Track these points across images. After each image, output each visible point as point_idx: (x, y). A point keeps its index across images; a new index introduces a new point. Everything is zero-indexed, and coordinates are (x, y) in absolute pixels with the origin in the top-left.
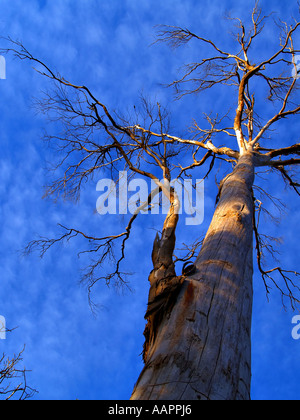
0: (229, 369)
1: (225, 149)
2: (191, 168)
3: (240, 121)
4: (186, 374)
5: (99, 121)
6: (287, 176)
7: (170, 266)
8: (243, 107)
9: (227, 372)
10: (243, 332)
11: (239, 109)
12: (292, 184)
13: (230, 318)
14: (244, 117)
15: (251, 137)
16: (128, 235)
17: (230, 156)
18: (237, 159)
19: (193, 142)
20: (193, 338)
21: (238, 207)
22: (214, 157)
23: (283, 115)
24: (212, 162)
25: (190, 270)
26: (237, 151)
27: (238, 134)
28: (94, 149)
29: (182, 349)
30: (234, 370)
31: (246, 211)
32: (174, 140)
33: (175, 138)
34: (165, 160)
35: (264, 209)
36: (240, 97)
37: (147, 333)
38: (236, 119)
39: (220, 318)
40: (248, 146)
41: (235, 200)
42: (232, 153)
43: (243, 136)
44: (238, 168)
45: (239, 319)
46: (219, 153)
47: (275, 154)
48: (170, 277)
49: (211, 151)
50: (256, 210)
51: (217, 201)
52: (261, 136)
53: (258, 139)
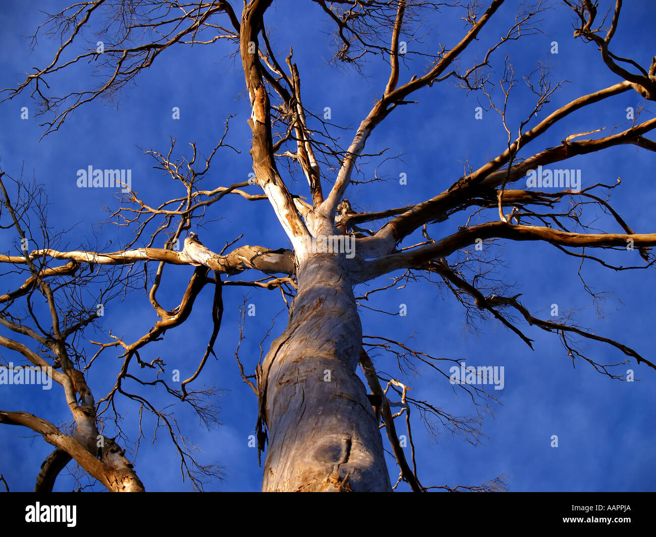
1: (245, 253)
2: (154, 337)
3: (270, 149)
6: (462, 284)
8: (267, 108)
11: (257, 115)
12: (484, 303)
14: (277, 136)
15: (318, 190)
17: (269, 271)
18: (291, 273)
19: (139, 253)
21: (330, 452)
22: (219, 285)
23: (398, 98)
24: (218, 304)
26: (286, 251)
27: (274, 194)
31: (361, 456)
32: (77, 264)
33: (79, 255)
34: (62, 344)
35: (418, 403)
36: (249, 78)
38: (256, 150)
40: (315, 223)
41: (317, 429)
42: (272, 259)
43: (290, 198)
44: (301, 308)
46: (231, 270)
49: (202, 269)
50: (396, 412)
51: (262, 439)
52: (348, 180)
53: (341, 190)
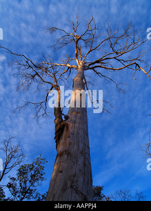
0: (82, 151)
4: (69, 157)
5: (30, 66)
6: (95, 71)
7: (60, 117)
9: (82, 153)
10: (86, 136)
11: (76, 52)
12: (97, 73)
13: (81, 132)
15: (82, 60)
16: (46, 101)
18: (78, 68)
20: (70, 143)
22: (71, 69)
23: (91, 51)
24: (70, 71)
25: (67, 117)
27: (77, 61)
28: (30, 76)
29: (67, 148)
30: (84, 151)
38: (75, 56)
39: (78, 133)
40: (81, 64)
42: (76, 67)
44: (78, 73)
45: (84, 132)
46: (72, 67)
47: (90, 65)
48: (61, 122)
49: (69, 67)
52: (84, 59)
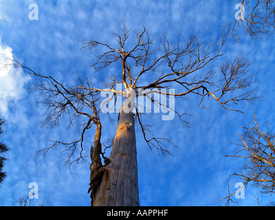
5: (60, 92)
7: (98, 161)
10: (133, 187)
11: (123, 73)
16: (82, 140)
20: (110, 198)
21: (127, 123)
25: (107, 161)
28: (59, 105)
31: (131, 124)
34: (93, 103)
37: (91, 197)
39: (122, 183)
41: (125, 120)
45: (131, 181)
48: (98, 168)
53: (135, 83)
